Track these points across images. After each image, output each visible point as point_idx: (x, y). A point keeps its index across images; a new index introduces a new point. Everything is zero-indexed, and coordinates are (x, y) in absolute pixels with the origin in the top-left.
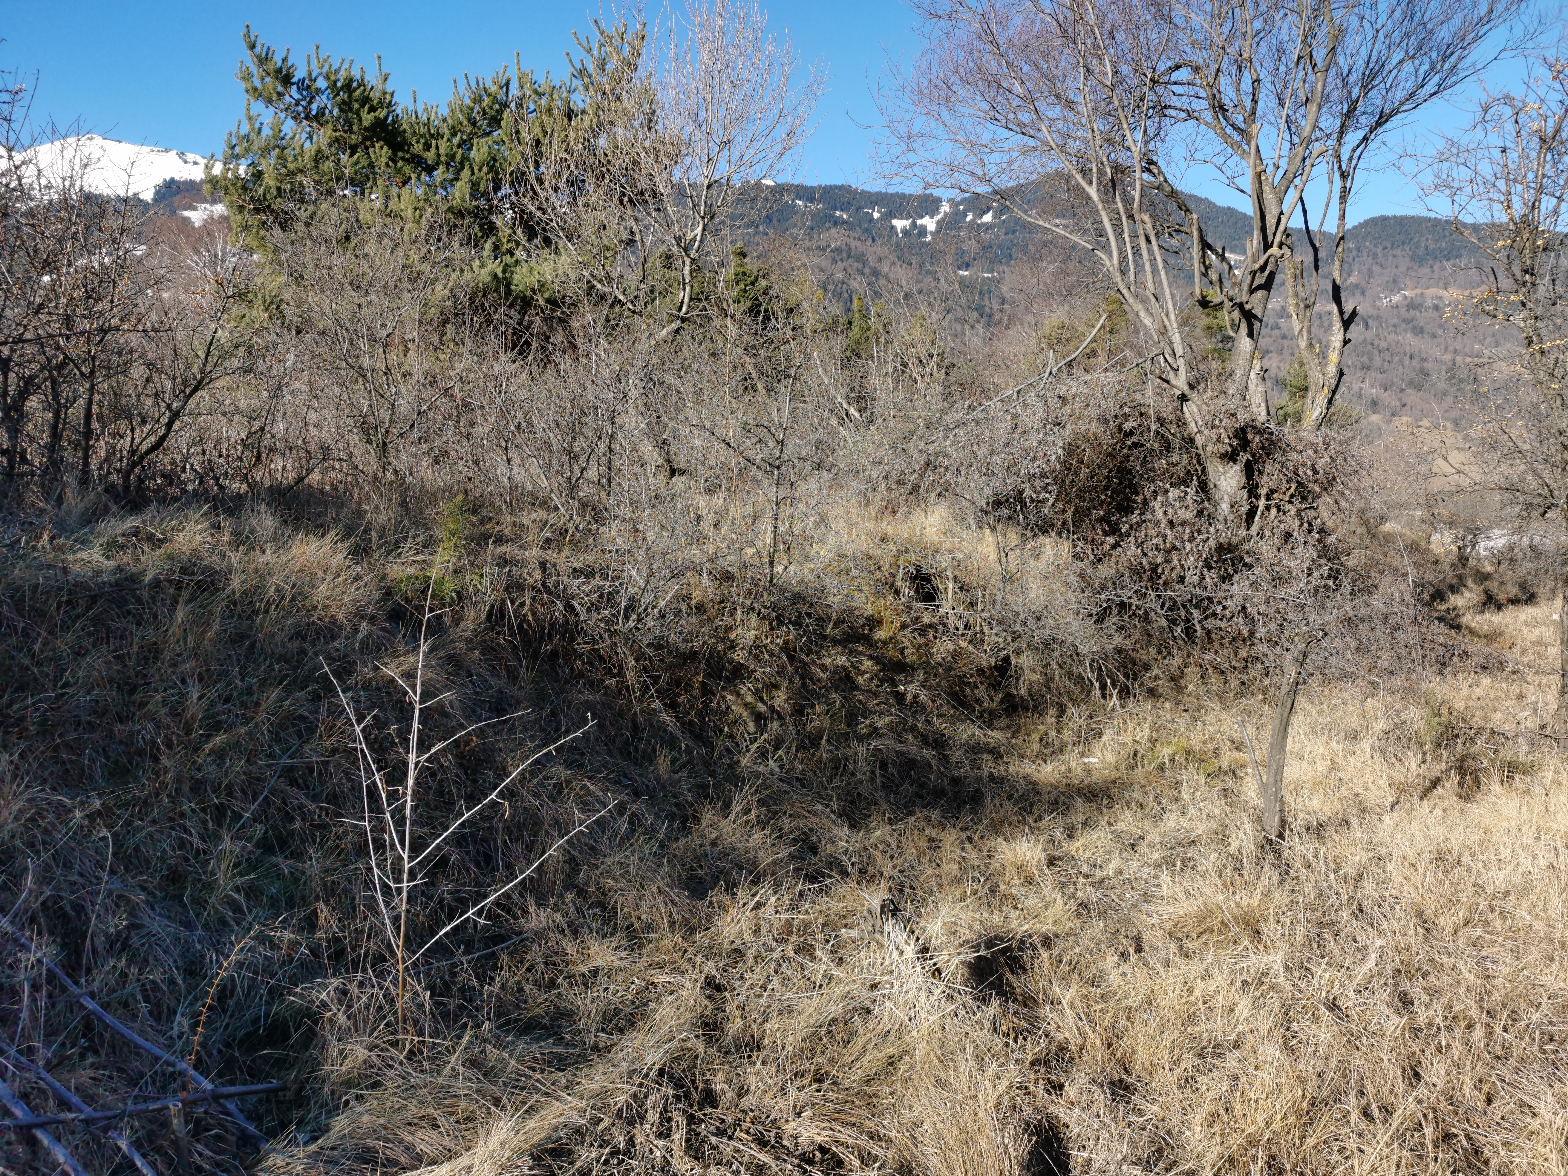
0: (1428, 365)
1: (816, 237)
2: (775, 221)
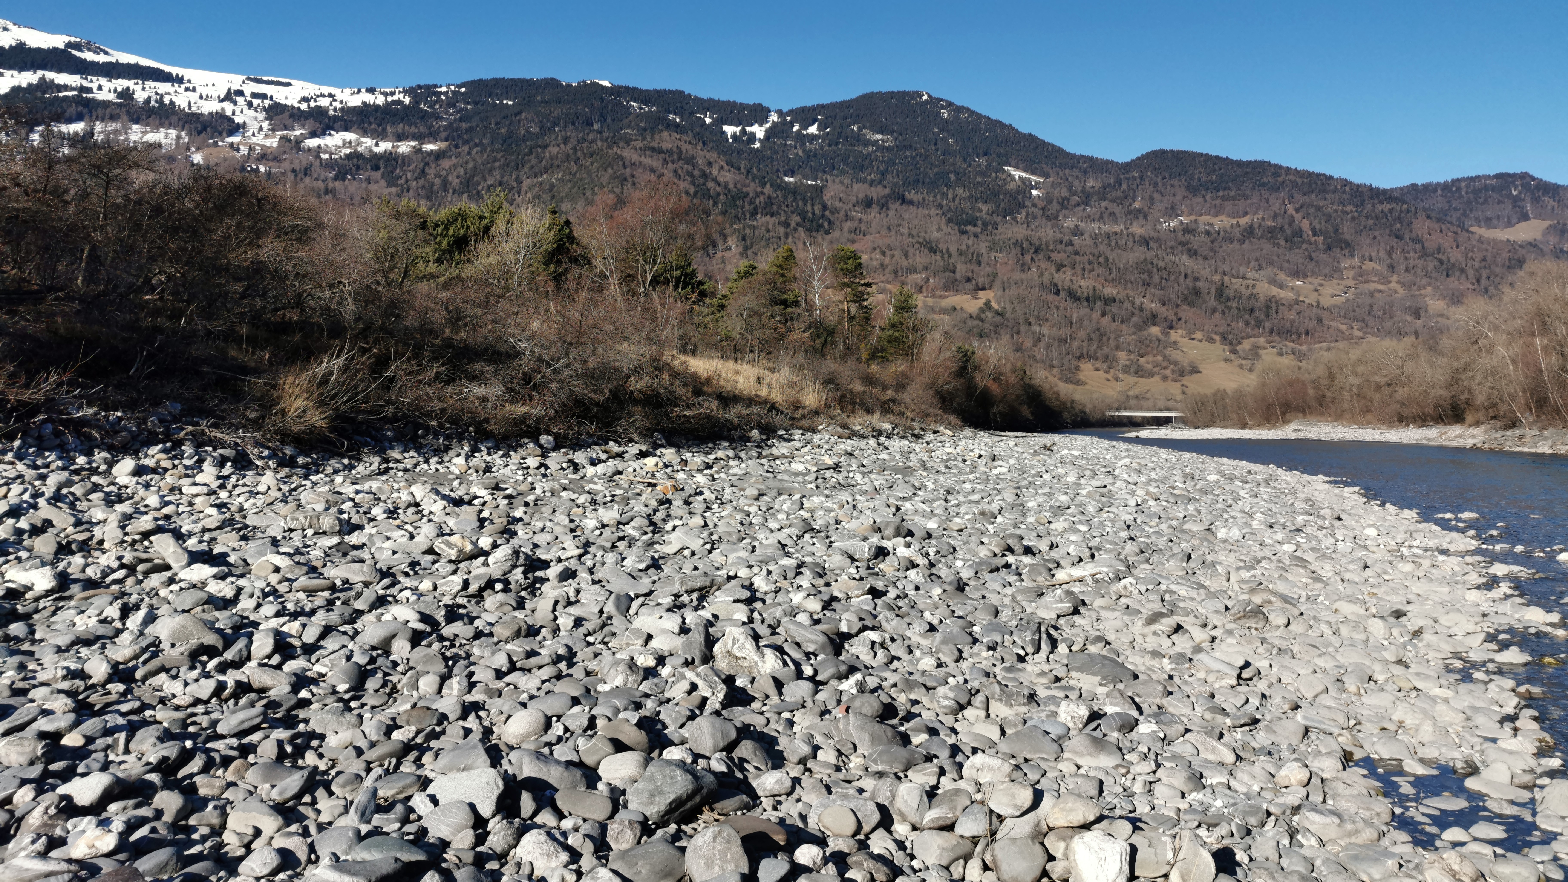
0: (1200, 284)
1: (648, 138)
2: (609, 120)
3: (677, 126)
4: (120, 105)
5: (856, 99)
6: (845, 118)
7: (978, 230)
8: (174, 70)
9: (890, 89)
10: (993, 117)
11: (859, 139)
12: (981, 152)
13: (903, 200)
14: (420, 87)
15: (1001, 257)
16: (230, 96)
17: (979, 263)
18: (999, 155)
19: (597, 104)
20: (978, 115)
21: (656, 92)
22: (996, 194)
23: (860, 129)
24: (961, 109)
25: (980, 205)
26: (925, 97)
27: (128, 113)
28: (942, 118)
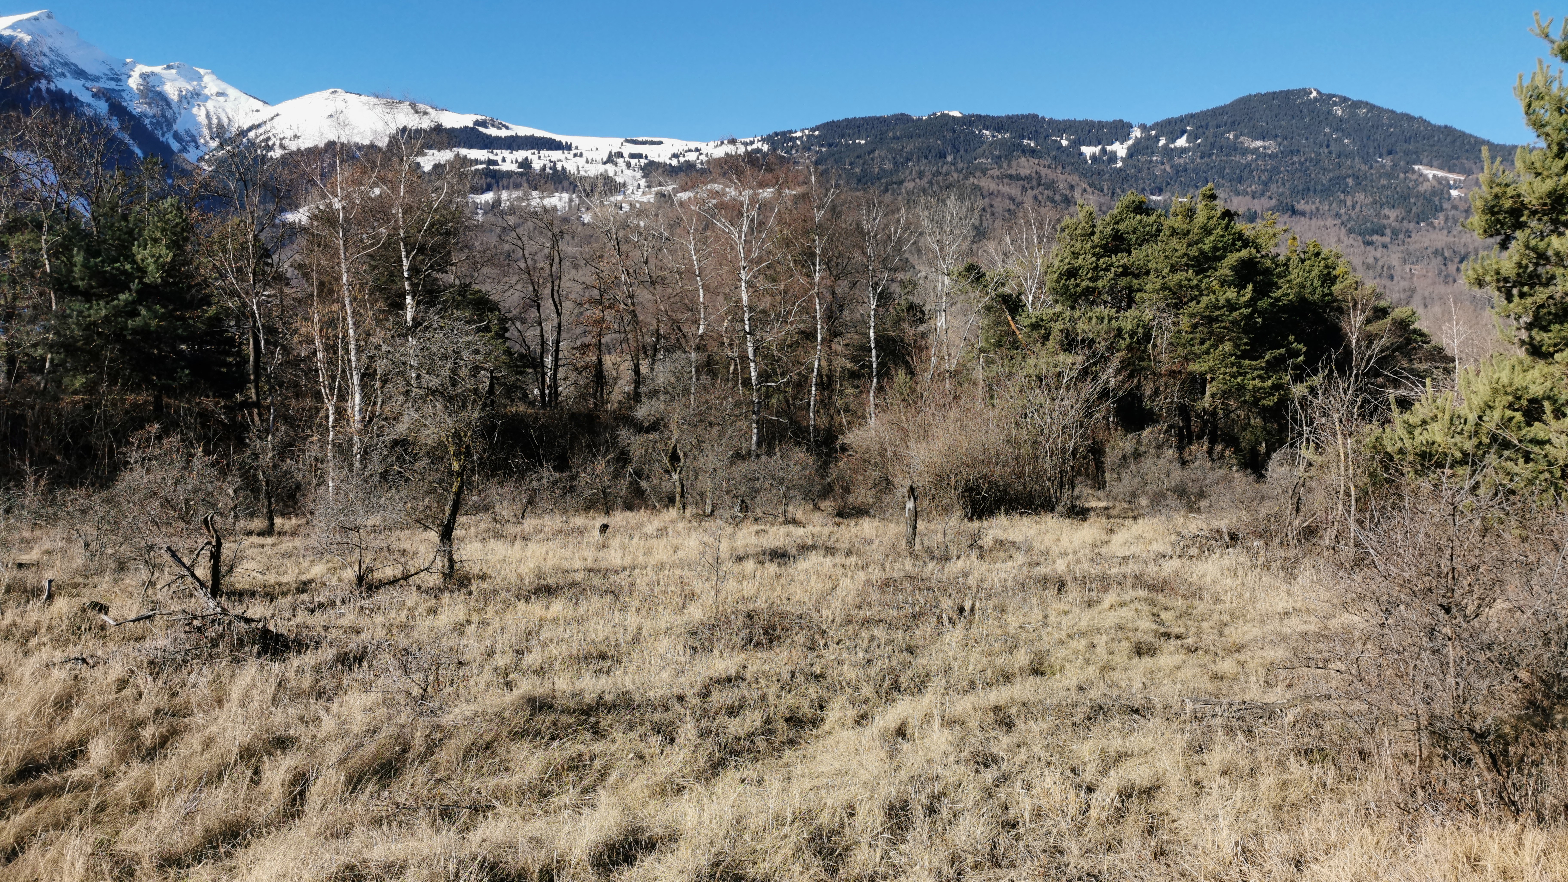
1: (1005, 165)
2: (962, 151)
3: (1033, 151)
4: (521, 174)
5: (1232, 105)
6: (1218, 126)
7: (1387, 239)
8: (563, 139)
9: (1272, 90)
10: (1398, 110)
11: (1235, 148)
12: (1384, 151)
13: (1293, 211)
14: (776, 134)
15: (1417, 269)
16: (611, 159)
17: (1392, 278)
18: (1406, 153)
19: (949, 135)
20: (1381, 110)
21: (1009, 118)
22: (1405, 198)
23: (1237, 137)
24: (1357, 104)
25: (1386, 211)
26: (1314, 94)
27: (528, 180)
28: (1335, 116)
